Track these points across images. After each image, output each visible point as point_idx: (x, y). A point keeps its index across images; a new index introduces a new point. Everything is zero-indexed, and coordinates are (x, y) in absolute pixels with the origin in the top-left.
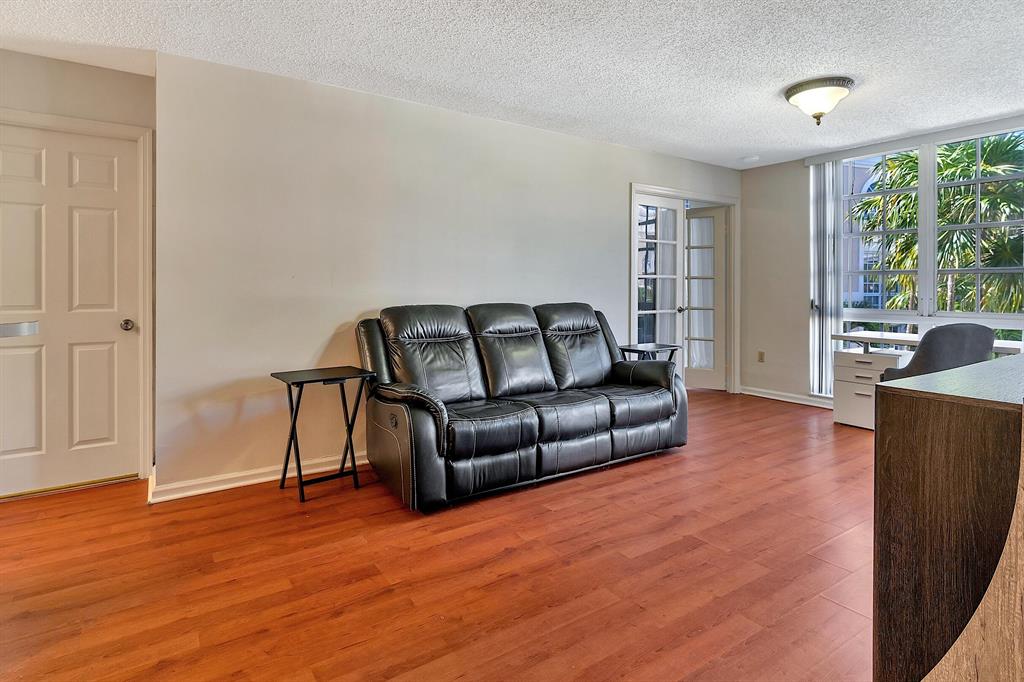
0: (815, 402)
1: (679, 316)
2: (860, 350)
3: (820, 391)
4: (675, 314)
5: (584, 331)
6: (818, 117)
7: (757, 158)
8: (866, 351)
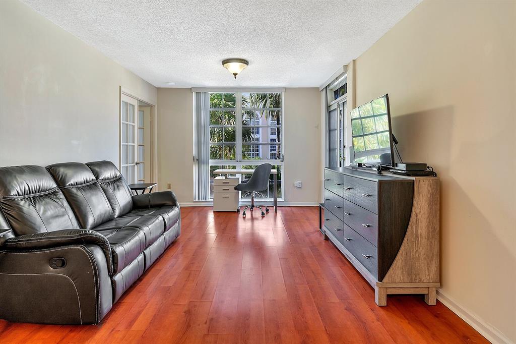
0: (200, 204)
1: (136, 166)
2: (224, 178)
3: (199, 199)
4: (134, 166)
5: (114, 179)
6: (235, 75)
7: (174, 84)
8: (226, 178)
